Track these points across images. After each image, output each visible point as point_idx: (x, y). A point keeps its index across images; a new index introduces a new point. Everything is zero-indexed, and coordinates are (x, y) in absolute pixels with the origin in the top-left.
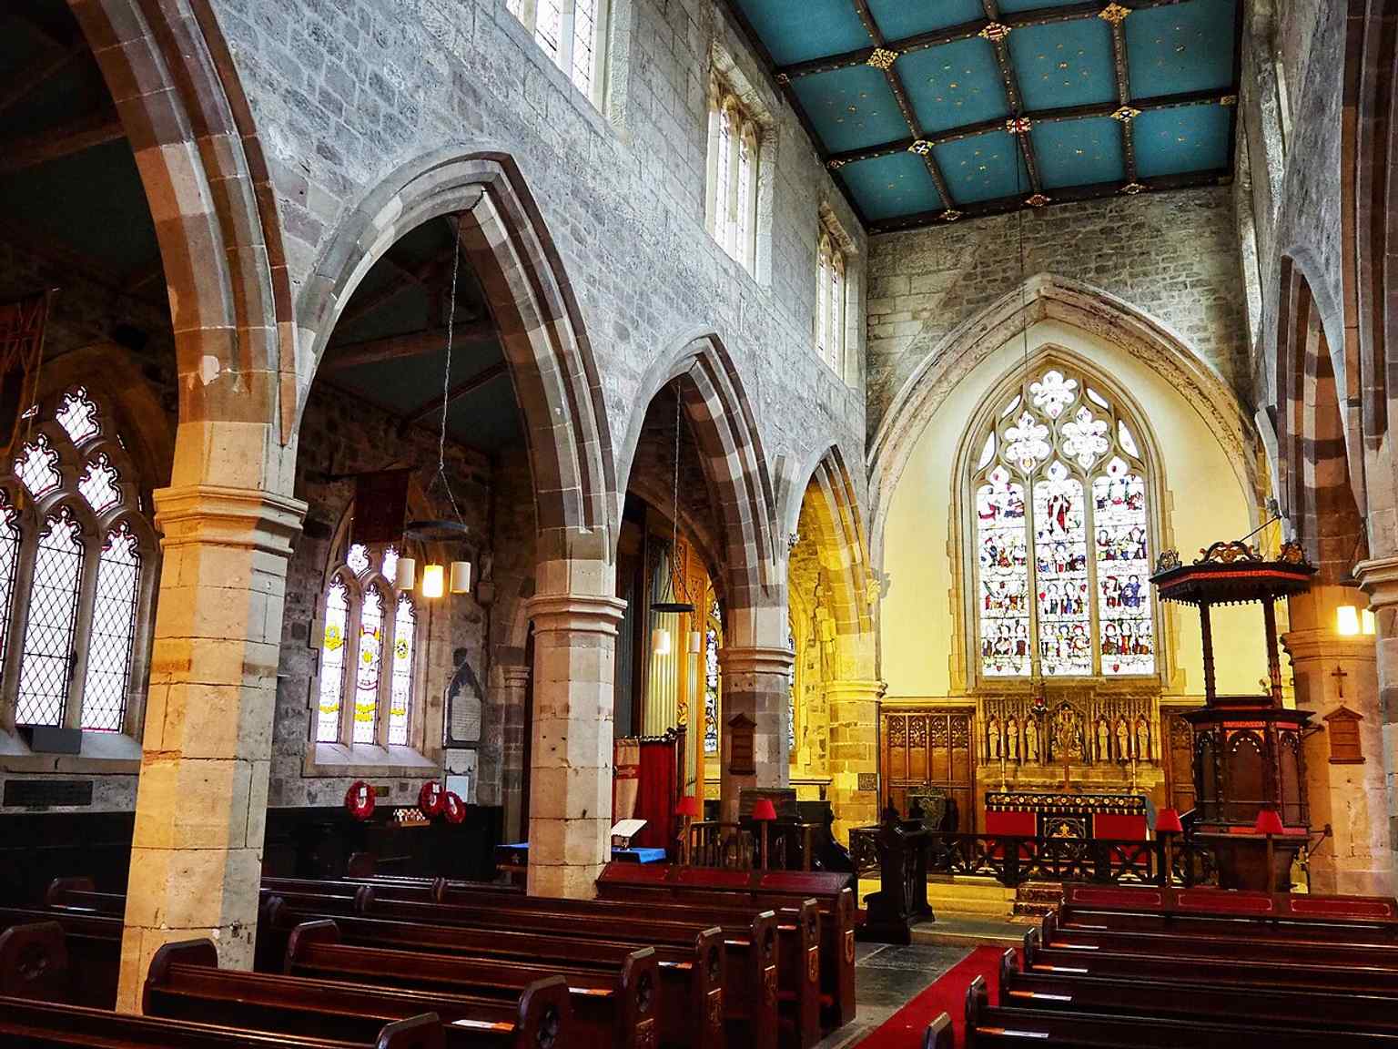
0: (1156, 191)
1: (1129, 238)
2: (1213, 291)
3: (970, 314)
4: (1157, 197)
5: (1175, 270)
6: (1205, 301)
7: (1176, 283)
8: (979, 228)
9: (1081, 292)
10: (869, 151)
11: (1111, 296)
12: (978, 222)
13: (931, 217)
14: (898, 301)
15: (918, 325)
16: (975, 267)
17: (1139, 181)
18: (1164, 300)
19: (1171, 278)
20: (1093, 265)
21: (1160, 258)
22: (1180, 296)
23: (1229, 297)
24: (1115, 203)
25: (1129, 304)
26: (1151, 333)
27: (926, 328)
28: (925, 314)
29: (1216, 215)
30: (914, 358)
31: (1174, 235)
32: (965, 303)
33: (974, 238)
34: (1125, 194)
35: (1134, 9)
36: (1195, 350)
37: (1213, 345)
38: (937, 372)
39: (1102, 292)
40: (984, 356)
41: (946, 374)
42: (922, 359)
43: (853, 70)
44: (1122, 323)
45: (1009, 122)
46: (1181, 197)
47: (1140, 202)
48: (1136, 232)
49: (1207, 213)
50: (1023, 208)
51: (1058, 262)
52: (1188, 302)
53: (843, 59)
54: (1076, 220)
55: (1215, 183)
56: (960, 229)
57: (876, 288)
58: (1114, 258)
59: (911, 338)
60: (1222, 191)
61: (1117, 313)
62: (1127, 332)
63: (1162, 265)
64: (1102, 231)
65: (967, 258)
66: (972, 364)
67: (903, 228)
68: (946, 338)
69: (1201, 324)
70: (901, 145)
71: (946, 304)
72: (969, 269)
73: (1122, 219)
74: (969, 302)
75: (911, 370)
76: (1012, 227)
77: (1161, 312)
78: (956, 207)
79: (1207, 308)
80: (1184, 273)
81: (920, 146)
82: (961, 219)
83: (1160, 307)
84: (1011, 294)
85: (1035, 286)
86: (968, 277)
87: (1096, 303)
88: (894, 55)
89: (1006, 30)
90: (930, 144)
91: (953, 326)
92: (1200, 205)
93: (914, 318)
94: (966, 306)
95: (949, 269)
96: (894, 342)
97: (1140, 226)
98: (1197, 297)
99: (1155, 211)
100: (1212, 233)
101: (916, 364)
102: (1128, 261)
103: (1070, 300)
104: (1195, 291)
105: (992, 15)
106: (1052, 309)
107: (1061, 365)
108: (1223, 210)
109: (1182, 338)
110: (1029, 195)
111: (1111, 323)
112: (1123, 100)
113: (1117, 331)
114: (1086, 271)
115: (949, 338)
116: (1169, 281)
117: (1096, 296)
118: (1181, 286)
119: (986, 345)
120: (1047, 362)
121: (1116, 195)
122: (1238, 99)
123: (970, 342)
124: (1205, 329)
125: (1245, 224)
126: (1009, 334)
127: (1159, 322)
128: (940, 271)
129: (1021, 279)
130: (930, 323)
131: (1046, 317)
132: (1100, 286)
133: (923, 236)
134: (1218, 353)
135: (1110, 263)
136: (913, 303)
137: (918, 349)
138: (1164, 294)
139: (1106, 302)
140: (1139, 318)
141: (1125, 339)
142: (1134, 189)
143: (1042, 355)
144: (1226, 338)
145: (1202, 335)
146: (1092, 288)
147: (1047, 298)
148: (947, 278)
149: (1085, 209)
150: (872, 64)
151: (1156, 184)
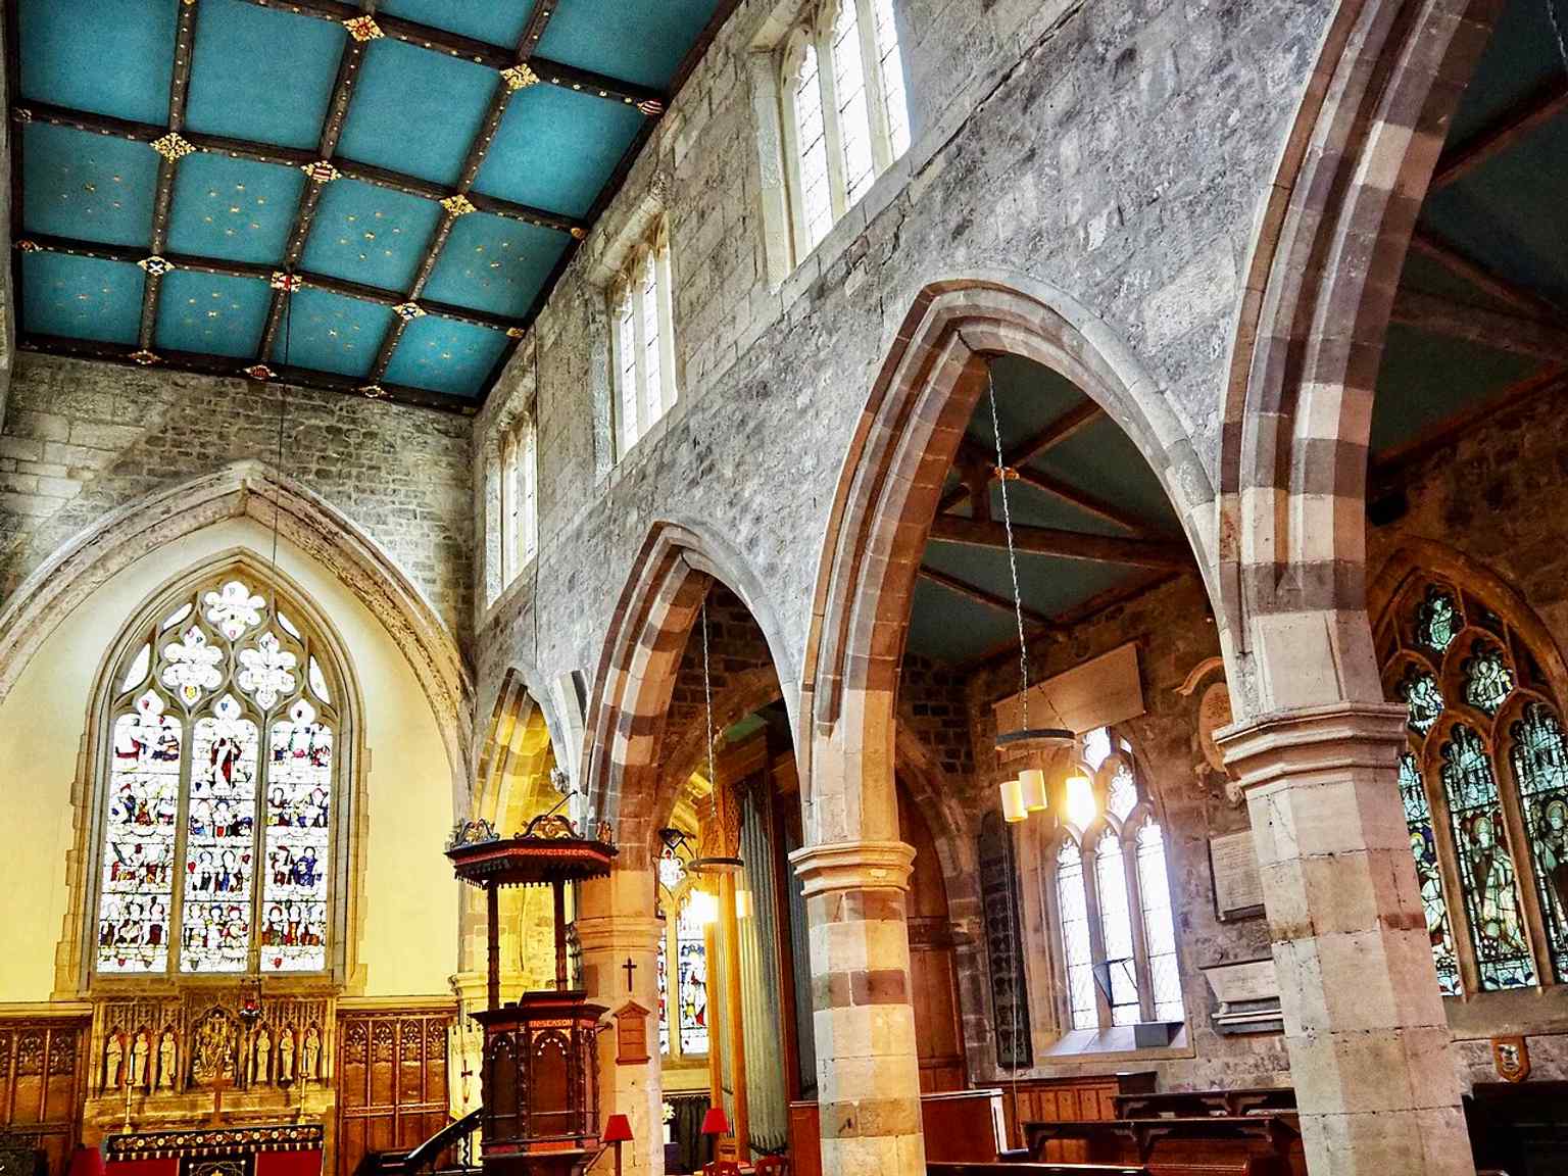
0: (396, 401)
1: (360, 445)
2: (445, 529)
3: (149, 488)
4: (395, 408)
5: (407, 496)
6: (436, 537)
7: (407, 510)
8: (176, 384)
9: (297, 494)
10: (83, 247)
11: (332, 507)
12: (177, 376)
13: (117, 352)
14: (50, 448)
15: (75, 487)
16: (164, 431)
17: (382, 385)
18: (391, 526)
19: (401, 503)
20: (314, 467)
21: (391, 478)
22: (408, 525)
23: (460, 540)
24: (348, 401)
25: (351, 522)
26: (375, 562)
27: (87, 493)
28: (88, 475)
29: (454, 446)
30: (63, 529)
31: (409, 456)
32: (145, 472)
33: (167, 394)
34: (362, 395)
35: (479, 209)
36: (419, 588)
37: (438, 588)
38: (95, 553)
39: (325, 503)
40: (158, 545)
41: (105, 558)
42: (74, 533)
43: (128, 144)
44: (340, 542)
45: (277, 274)
46: (420, 415)
47: (377, 408)
48: (368, 442)
49: (446, 441)
50: (238, 376)
51: (272, 452)
52: (416, 534)
53: (120, 126)
54: (299, 408)
55: (458, 412)
56: (153, 379)
57: (17, 423)
58: (339, 465)
59: (61, 502)
60: (464, 421)
61: (335, 529)
62: (342, 552)
63: (392, 486)
64: (329, 429)
65: (154, 417)
66: (142, 552)
67: (69, 354)
68: (115, 512)
69: (428, 562)
70: (131, 254)
71: (119, 468)
72: (156, 432)
73: (354, 421)
74: (151, 472)
75: (58, 544)
76: (221, 394)
77: (386, 539)
78: (153, 349)
79: (437, 545)
80: (415, 501)
81: (157, 264)
82: (155, 366)
83: (387, 533)
84: (208, 477)
85: (242, 473)
86: (151, 440)
87: (312, 511)
88: (190, 149)
89: (335, 175)
90: (169, 266)
91: (126, 498)
92: (439, 431)
93: (70, 475)
94: (144, 478)
95: (127, 424)
96: (36, 501)
97: (372, 435)
98: (426, 530)
99: (390, 423)
100: (449, 464)
101: (65, 537)
102: (354, 472)
103: (281, 501)
104: (426, 523)
105: (328, 153)
106: (254, 505)
107: (249, 576)
108: (463, 442)
109: (407, 573)
110: (251, 363)
111: (325, 539)
112: (415, 296)
113: (332, 550)
114: (305, 471)
115: (116, 513)
116: (397, 506)
117: (315, 503)
118: (411, 516)
119: (165, 531)
120: (233, 570)
121: (349, 393)
122: (524, 335)
123: (142, 524)
124: (431, 568)
125: (492, 465)
126: (196, 525)
127: (384, 551)
128: (113, 423)
129: (221, 462)
130: (93, 487)
131: (243, 514)
132: (319, 493)
133: (102, 373)
134: (442, 597)
135: (333, 469)
136: (72, 456)
137: (68, 517)
138: (391, 519)
139: (324, 513)
140: (361, 541)
141: (340, 561)
142: (375, 392)
143: (233, 560)
144: (453, 583)
145: (428, 575)
146: (312, 493)
147: (252, 492)
148: (125, 435)
149: (311, 398)
150: (157, 147)
151: (402, 394)
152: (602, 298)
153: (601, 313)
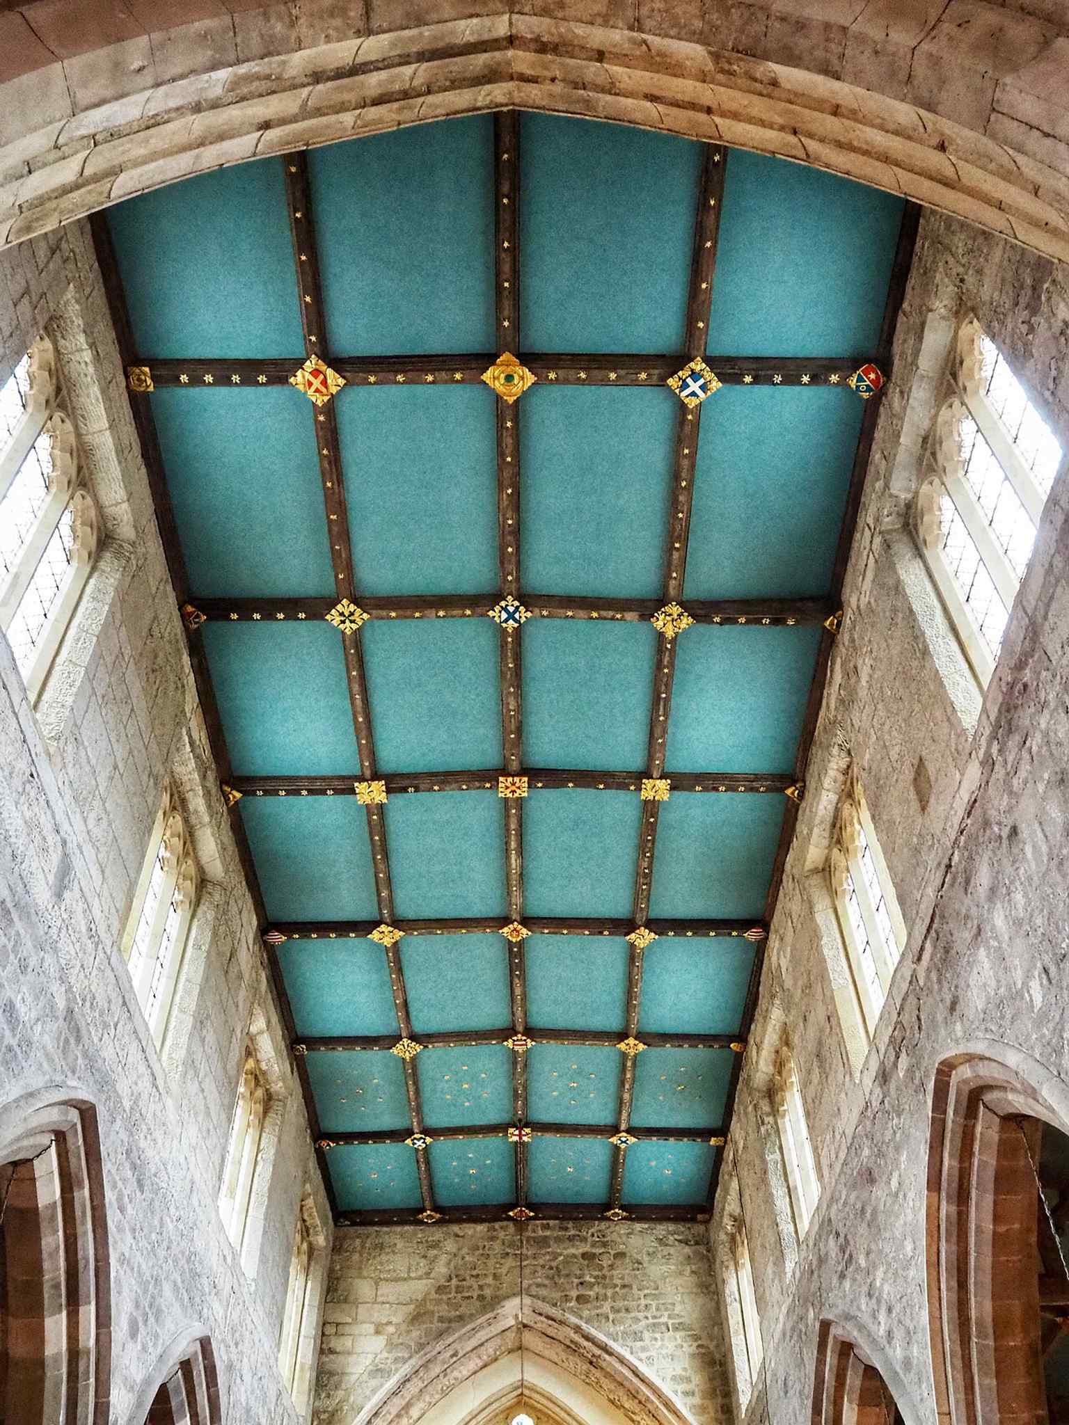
0: (640, 1219)
1: (611, 1267)
2: (696, 1338)
3: (440, 1335)
4: (638, 1226)
5: (658, 1310)
6: (689, 1348)
7: (659, 1324)
8: (457, 1236)
9: (561, 1323)
10: (364, 1137)
11: (593, 1332)
12: (455, 1228)
13: (407, 1216)
14: (361, 1309)
15: (380, 1341)
16: (450, 1279)
17: (622, 1208)
18: (647, 1342)
19: (654, 1317)
20: (574, 1293)
21: (642, 1294)
22: (662, 1340)
23: (712, 1347)
24: (598, 1226)
25: (611, 1343)
26: (635, 1380)
27: (391, 1345)
28: (391, 1329)
29: (695, 1252)
30: (374, 1383)
31: (657, 1269)
32: (436, 1320)
33: (450, 1246)
34: (608, 1219)
35: (649, 1046)
36: (680, 1403)
37: (697, 1400)
38: (398, 1402)
39: (584, 1326)
40: (452, 1388)
41: (408, 1406)
42: (382, 1386)
43: (375, 1055)
44: (604, 1365)
45: (511, 1130)
46: (661, 1229)
47: (623, 1229)
48: (618, 1262)
49: (687, 1250)
50: (505, 1219)
51: (538, 1285)
52: (670, 1346)
53: (368, 1042)
54: (558, 1240)
55: (693, 1220)
56: (437, 1234)
57: (336, 1290)
58: (596, 1288)
59: (371, 1357)
60: (702, 1228)
61: (598, 1352)
62: (608, 1375)
63: (643, 1302)
64: (584, 1255)
65: (441, 1269)
66: (437, 1397)
67: (373, 1224)
68: (413, 1361)
69: (684, 1373)
70: (398, 1135)
71: (415, 1319)
72: (443, 1282)
73: (605, 1245)
74: (441, 1320)
75: (368, 1398)
76: (492, 1239)
77: (643, 1355)
78: (436, 1208)
79: (690, 1354)
80: (666, 1314)
81: (419, 1140)
82: (439, 1222)
83: (644, 1349)
84: (487, 1316)
85: (512, 1310)
86: (440, 1289)
87: (577, 1338)
88: (419, 1048)
89: (530, 1043)
90: (428, 1140)
91: (421, 1346)
92: (680, 1241)
93: (377, 1332)
94: (436, 1325)
95: (420, 1278)
96: (352, 1359)
97: (620, 1255)
98: (679, 1341)
99: (635, 1241)
100: (693, 1272)
101: (374, 1391)
102: (609, 1293)
103: (550, 1331)
104: (679, 1335)
105: (520, 1028)
106: (529, 1339)
107: (535, 1409)
108: (702, 1249)
109: (667, 1389)
110: (512, 1207)
111: (591, 1363)
112: (623, 1127)
113: (598, 1374)
114: (567, 1298)
115: (415, 1362)
116: (651, 1321)
117: (577, 1329)
118: (664, 1328)
119: (456, 1374)
120: (519, 1403)
121: (598, 1219)
122: (726, 1142)
123: (436, 1369)
124: (689, 1380)
125: (727, 1267)
126: (480, 1364)
127: (643, 1368)
128: (410, 1278)
129: (497, 1300)
130: (395, 1340)
131: (520, 1348)
132: (581, 1318)
133: (396, 1236)
134: (702, 1410)
135: (591, 1293)
136: (381, 1314)
137: (379, 1372)
138: (646, 1335)
139: (587, 1338)
140: (621, 1360)
141: (606, 1383)
142: (617, 1215)
143: (515, 1393)
144: (711, 1393)
145: (684, 1387)
146: (573, 1320)
147: (525, 1326)
148: (418, 1288)
149: (566, 1229)
150: (396, 1052)
151: (639, 1212)
152: (766, 1101)
153: (768, 1115)
